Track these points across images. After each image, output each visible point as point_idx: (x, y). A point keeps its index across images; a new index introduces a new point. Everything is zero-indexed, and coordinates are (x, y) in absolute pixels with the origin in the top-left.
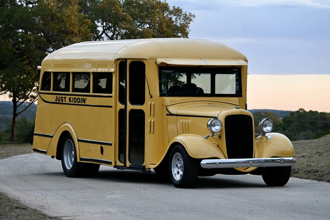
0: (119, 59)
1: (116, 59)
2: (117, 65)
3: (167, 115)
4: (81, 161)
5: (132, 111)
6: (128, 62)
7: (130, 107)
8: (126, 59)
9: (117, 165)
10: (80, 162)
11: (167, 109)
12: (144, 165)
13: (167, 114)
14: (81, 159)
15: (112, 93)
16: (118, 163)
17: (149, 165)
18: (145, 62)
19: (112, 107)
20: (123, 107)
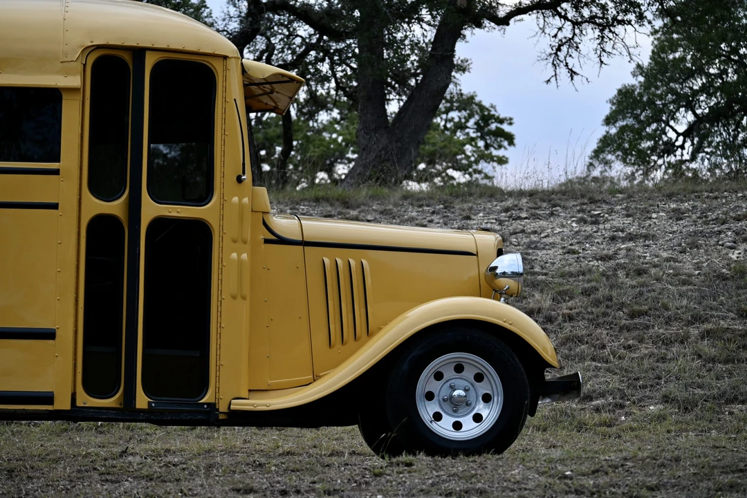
0: (99, 47)
1: (85, 49)
2: (86, 65)
3: (267, 241)
5: (159, 224)
6: (150, 61)
7: (151, 209)
8: (139, 53)
9: (79, 404)
11: (265, 224)
12: (208, 399)
13: (267, 238)
15: (58, 161)
16: (85, 400)
17: (233, 401)
18: (217, 66)
19: (55, 206)
20: (116, 207)
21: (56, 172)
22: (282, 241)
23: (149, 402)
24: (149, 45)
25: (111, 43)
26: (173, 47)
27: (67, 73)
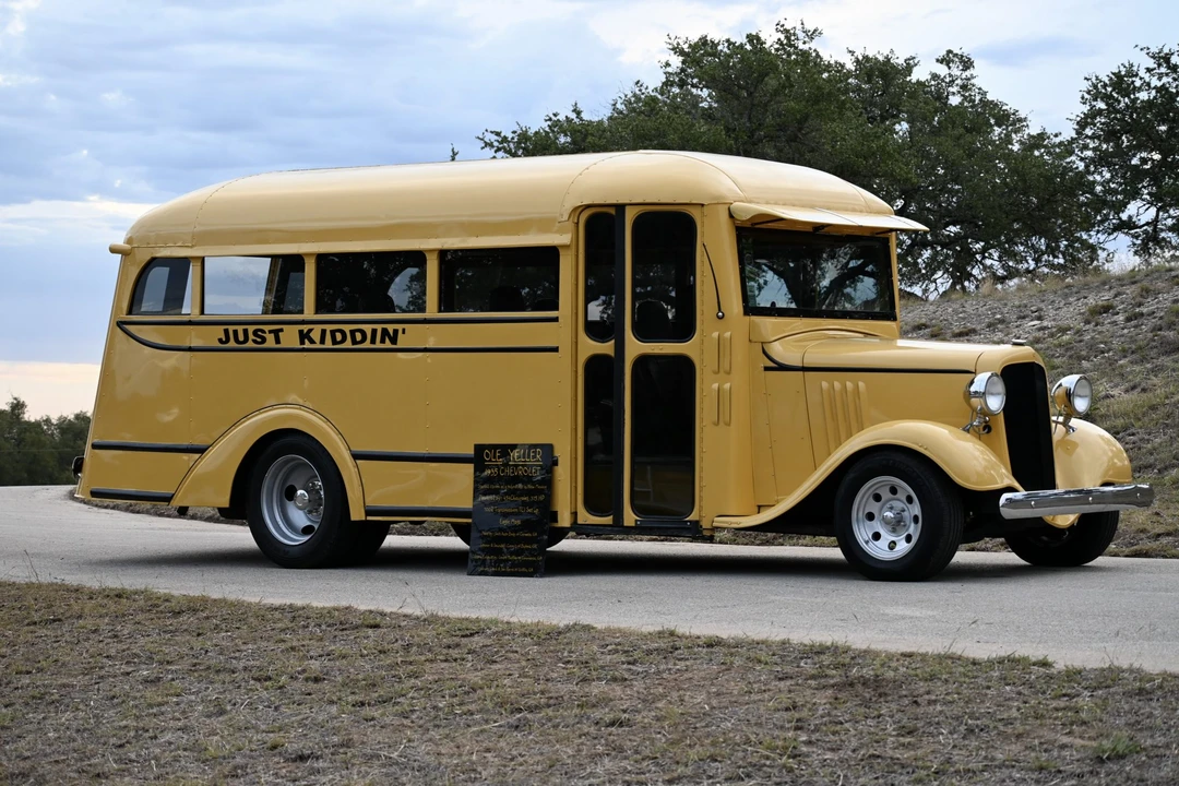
0: (588, 206)
1: (576, 209)
2: (577, 223)
3: (767, 369)
4: (369, 518)
5: (643, 361)
6: (630, 216)
8: (621, 208)
9: (580, 522)
10: (366, 521)
11: (764, 352)
12: (693, 517)
13: (767, 365)
14: (369, 512)
15: (557, 308)
16: (586, 518)
17: (716, 519)
18: (695, 213)
19: (555, 350)
20: (607, 348)
21: (556, 320)
22: (782, 367)
23: (636, 521)
24: (628, 202)
25: (596, 202)
26: (663, 201)
27: (561, 232)
